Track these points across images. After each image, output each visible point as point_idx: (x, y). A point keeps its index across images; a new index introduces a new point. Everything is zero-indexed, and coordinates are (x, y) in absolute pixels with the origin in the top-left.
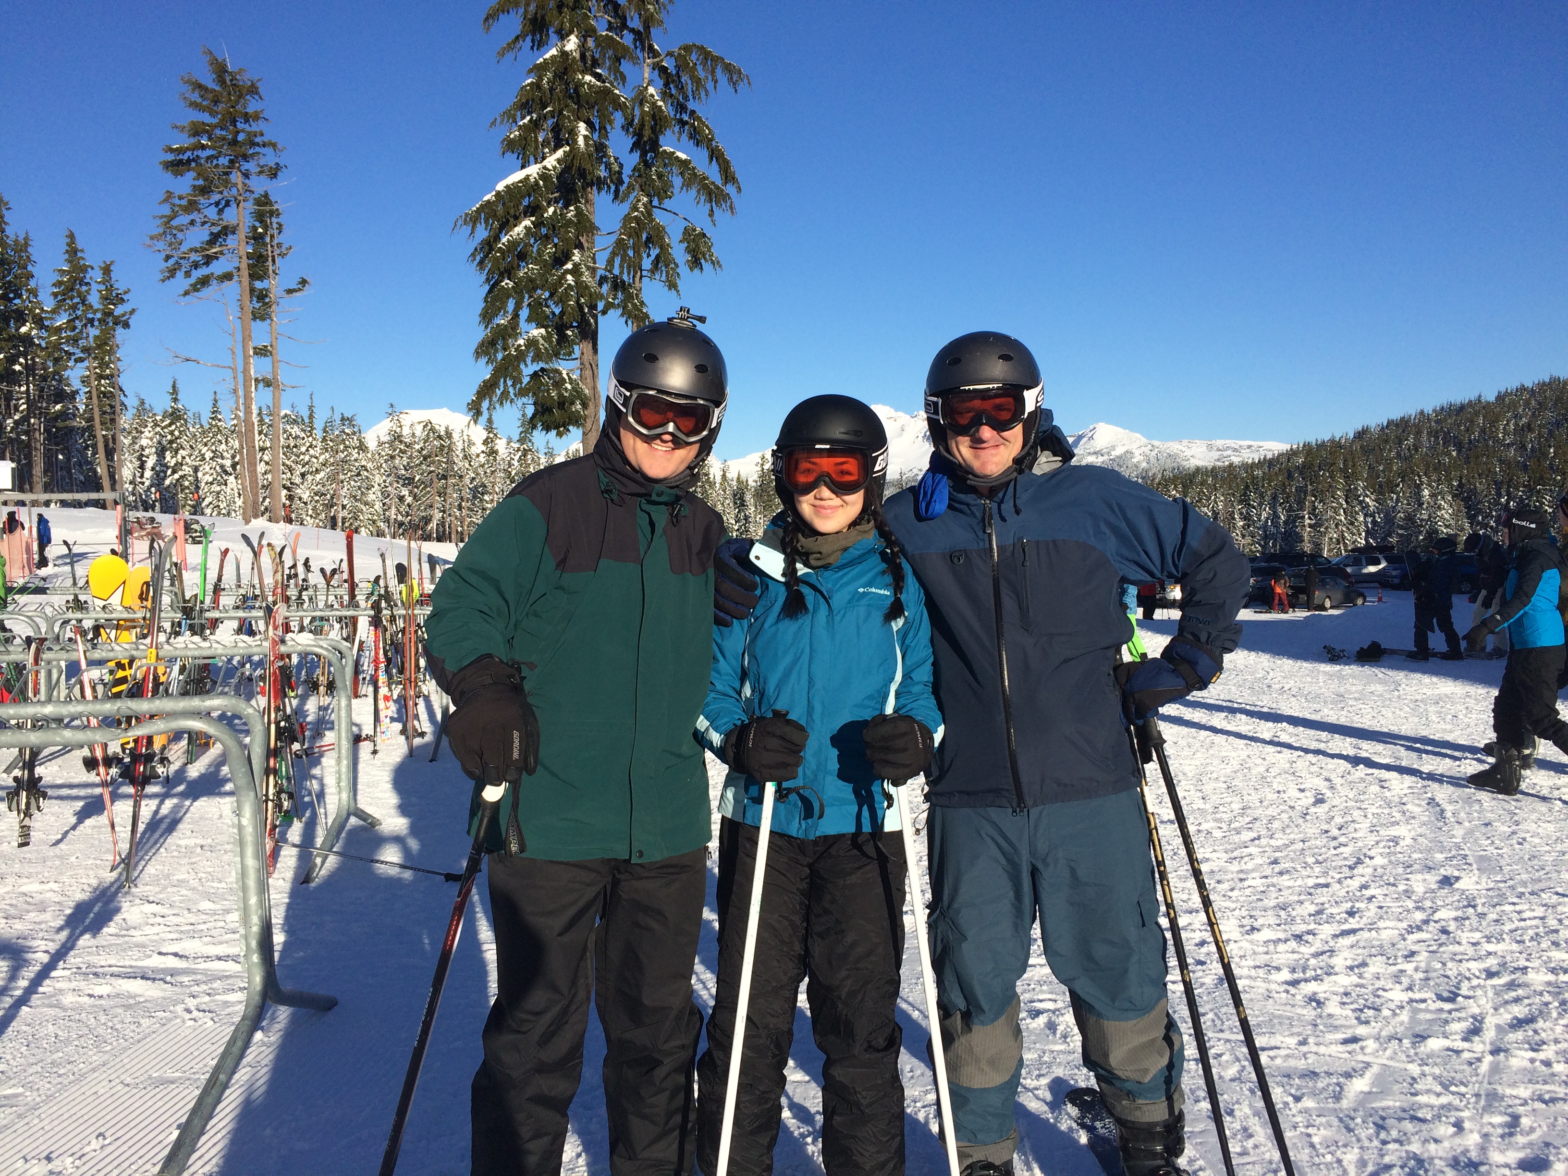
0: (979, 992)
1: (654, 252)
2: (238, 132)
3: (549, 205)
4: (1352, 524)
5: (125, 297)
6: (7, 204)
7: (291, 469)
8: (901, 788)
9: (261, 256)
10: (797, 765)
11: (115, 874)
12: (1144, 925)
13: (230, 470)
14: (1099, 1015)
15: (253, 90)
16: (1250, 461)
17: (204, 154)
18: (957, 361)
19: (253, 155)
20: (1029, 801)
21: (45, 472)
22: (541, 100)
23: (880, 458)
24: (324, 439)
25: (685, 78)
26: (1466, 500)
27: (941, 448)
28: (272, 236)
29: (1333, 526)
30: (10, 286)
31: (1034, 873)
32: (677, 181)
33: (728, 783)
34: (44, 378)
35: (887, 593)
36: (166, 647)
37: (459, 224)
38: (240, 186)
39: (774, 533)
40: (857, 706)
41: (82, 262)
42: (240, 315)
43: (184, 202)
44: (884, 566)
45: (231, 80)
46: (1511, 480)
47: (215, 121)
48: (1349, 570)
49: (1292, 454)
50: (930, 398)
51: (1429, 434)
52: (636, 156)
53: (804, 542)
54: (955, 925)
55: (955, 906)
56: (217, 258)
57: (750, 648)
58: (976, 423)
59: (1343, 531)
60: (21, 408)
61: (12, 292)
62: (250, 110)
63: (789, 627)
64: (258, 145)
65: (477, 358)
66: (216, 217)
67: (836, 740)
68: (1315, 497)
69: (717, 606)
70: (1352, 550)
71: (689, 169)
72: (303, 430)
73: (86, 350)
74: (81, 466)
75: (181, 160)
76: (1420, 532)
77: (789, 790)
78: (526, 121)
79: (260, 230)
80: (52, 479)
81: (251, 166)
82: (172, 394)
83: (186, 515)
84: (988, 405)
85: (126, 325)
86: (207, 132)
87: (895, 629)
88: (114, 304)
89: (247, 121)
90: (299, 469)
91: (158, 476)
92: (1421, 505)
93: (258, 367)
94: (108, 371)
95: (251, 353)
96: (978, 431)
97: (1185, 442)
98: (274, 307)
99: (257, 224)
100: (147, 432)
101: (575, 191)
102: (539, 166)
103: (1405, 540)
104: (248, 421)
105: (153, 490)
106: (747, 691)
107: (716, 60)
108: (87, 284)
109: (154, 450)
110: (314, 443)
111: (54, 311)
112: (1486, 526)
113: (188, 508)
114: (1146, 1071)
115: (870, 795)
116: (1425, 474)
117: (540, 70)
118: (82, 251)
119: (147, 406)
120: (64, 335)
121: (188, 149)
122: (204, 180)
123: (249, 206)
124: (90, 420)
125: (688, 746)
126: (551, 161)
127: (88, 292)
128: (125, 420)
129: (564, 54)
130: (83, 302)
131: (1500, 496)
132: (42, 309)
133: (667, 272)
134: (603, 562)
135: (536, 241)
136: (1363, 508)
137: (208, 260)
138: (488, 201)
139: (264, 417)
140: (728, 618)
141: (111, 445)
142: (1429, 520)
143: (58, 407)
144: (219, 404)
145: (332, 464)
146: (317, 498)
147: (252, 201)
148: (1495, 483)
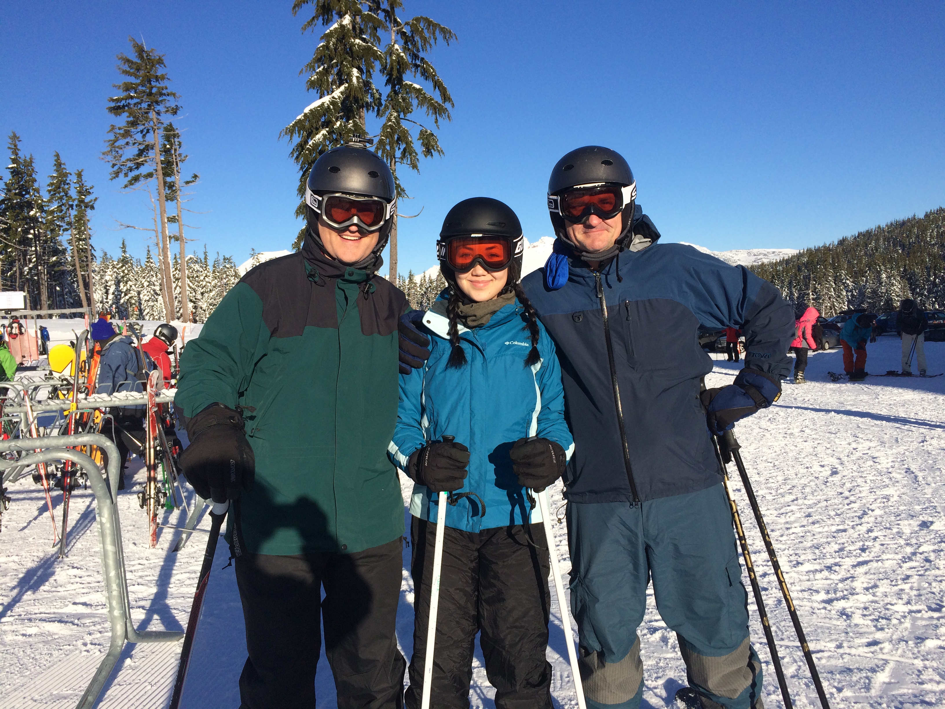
0: (610, 639)
1: (403, 146)
2: (152, 88)
3: (337, 120)
4: (839, 297)
5: (91, 191)
6: (19, 138)
7: (195, 291)
8: (542, 494)
9: (169, 162)
10: (463, 477)
11: (56, 549)
12: (731, 585)
13: (159, 292)
14: (699, 652)
15: (160, 61)
16: (774, 261)
17: (132, 102)
18: (570, 167)
19: (162, 101)
20: (642, 496)
21: (49, 298)
22: (329, 56)
23: (519, 243)
24: (214, 272)
25: (417, 38)
26: (909, 279)
27: (561, 235)
28: (175, 150)
29: (827, 299)
30: (23, 188)
31: (648, 549)
32: (415, 102)
33: (415, 491)
34: (46, 242)
35: (526, 345)
36: (83, 401)
37: (282, 135)
38: (155, 120)
39: (441, 303)
40: (508, 430)
41: (64, 171)
42: (158, 198)
43: (122, 132)
44: (525, 324)
45: (147, 56)
46: (936, 266)
47: (138, 81)
48: (839, 325)
49: (800, 256)
50: (551, 197)
51: (884, 240)
52: (389, 88)
53: (463, 308)
54: (589, 590)
55: (589, 576)
56: (143, 164)
57: (426, 390)
58: (587, 213)
59: (833, 302)
60: (33, 260)
61: (24, 191)
62: (159, 74)
63: (454, 374)
64: (165, 95)
65: (297, 216)
66: (142, 140)
67: (492, 458)
68: (815, 281)
69: (401, 359)
70: (840, 313)
71: (422, 94)
72: (201, 267)
73: (69, 224)
74: (70, 293)
75: (119, 106)
76: (881, 300)
77: (460, 496)
78: (321, 69)
79: (168, 146)
80: (53, 301)
81: (161, 108)
82: (122, 248)
83: (133, 320)
84: (596, 199)
85: (92, 208)
86: (134, 88)
87: (534, 372)
88: (85, 195)
89: (157, 80)
90: (200, 290)
91: (116, 298)
92: (881, 283)
93: (170, 229)
94: (84, 236)
95: (166, 220)
96: (588, 219)
97: (734, 251)
98: (178, 192)
99: (166, 143)
100: (109, 272)
101: (352, 111)
102: (330, 96)
103: (872, 305)
104: (166, 263)
105: (114, 306)
106: (425, 423)
107: (435, 26)
108: (68, 184)
109: (113, 282)
110: (208, 274)
111: (49, 201)
112: (922, 295)
113: (135, 316)
114: (735, 691)
115: (520, 496)
116: (883, 265)
117: (327, 37)
118: (64, 164)
119: (108, 256)
120: (56, 215)
121: (123, 99)
122: (133, 118)
123: (161, 132)
124: (74, 265)
125: (382, 464)
126: (337, 93)
127: (69, 189)
128: (96, 265)
129: (342, 27)
130: (66, 195)
131: (929, 276)
132: (42, 200)
133: (411, 159)
134: (308, 329)
135: (330, 143)
136: (845, 287)
137: (138, 166)
138: (300, 120)
139: (178, 260)
140: (408, 367)
141: (87, 280)
142: (886, 292)
143: (54, 259)
144: (151, 253)
145: (219, 286)
146: (211, 307)
147: (162, 129)
148: (927, 268)
